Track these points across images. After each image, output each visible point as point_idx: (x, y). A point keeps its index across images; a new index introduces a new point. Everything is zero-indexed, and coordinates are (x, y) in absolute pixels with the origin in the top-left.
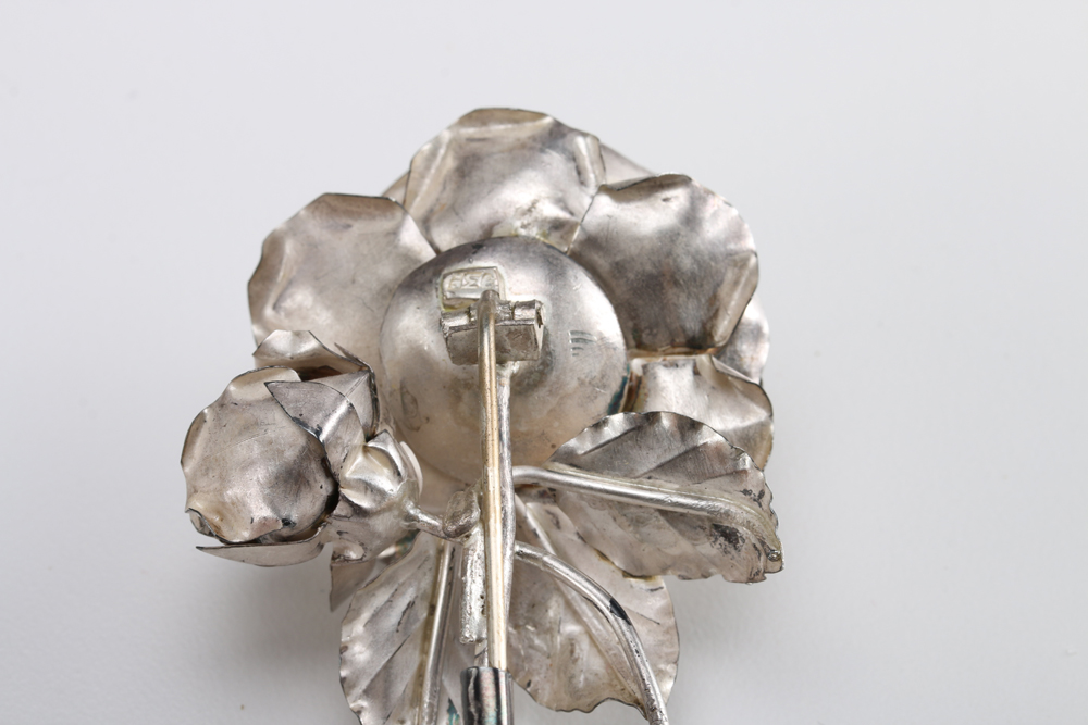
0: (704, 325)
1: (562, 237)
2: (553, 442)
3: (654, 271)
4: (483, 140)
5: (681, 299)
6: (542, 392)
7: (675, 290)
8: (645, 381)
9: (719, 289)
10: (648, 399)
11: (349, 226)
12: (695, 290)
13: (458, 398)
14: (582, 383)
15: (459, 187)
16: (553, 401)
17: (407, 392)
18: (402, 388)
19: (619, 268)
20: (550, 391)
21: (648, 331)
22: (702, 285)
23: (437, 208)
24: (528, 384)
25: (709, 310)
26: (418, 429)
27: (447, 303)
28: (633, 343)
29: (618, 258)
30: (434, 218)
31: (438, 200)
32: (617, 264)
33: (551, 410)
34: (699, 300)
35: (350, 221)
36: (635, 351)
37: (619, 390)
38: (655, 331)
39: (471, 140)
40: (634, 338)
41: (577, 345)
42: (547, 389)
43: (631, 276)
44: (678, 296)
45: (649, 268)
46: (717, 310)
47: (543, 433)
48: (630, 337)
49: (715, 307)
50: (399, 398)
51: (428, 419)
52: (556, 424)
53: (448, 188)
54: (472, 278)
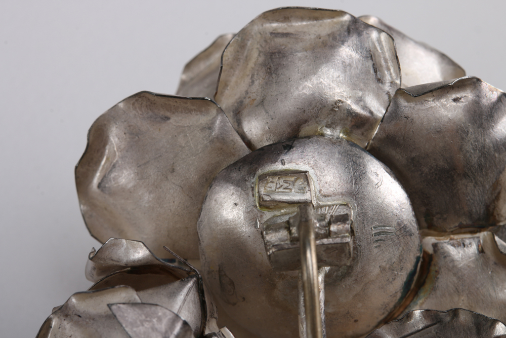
0: (487, 207)
1: (363, 134)
2: (356, 319)
3: (446, 166)
4: (286, 35)
5: (469, 188)
6: (349, 281)
7: (464, 181)
8: (435, 259)
9: (501, 176)
10: (439, 276)
11: (168, 118)
12: (481, 179)
13: (273, 286)
14: (383, 269)
15: (267, 84)
16: (358, 288)
17: (225, 275)
18: (220, 271)
19: (415, 162)
20: (356, 280)
21: (439, 216)
22: (487, 174)
23: (247, 101)
24: (337, 276)
25: (492, 194)
26: (234, 304)
27: (264, 203)
28: (424, 224)
29: (414, 155)
30: (245, 112)
31: (247, 92)
32: (413, 159)
33: (356, 295)
34: (483, 186)
35: (168, 114)
36: (427, 231)
37: (413, 269)
38: (445, 216)
39: (275, 34)
40: (426, 221)
41: (379, 237)
42: (353, 278)
43: (426, 170)
44: (467, 186)
45: (441, 163)
46: (499, 193)
47: (348, 313)
48: (423, 219)
49: (497, 191)
50: (217, 277)
51: (244, 298)
52: (360, 305)
53: (256, 83)
54: (285, 182)
